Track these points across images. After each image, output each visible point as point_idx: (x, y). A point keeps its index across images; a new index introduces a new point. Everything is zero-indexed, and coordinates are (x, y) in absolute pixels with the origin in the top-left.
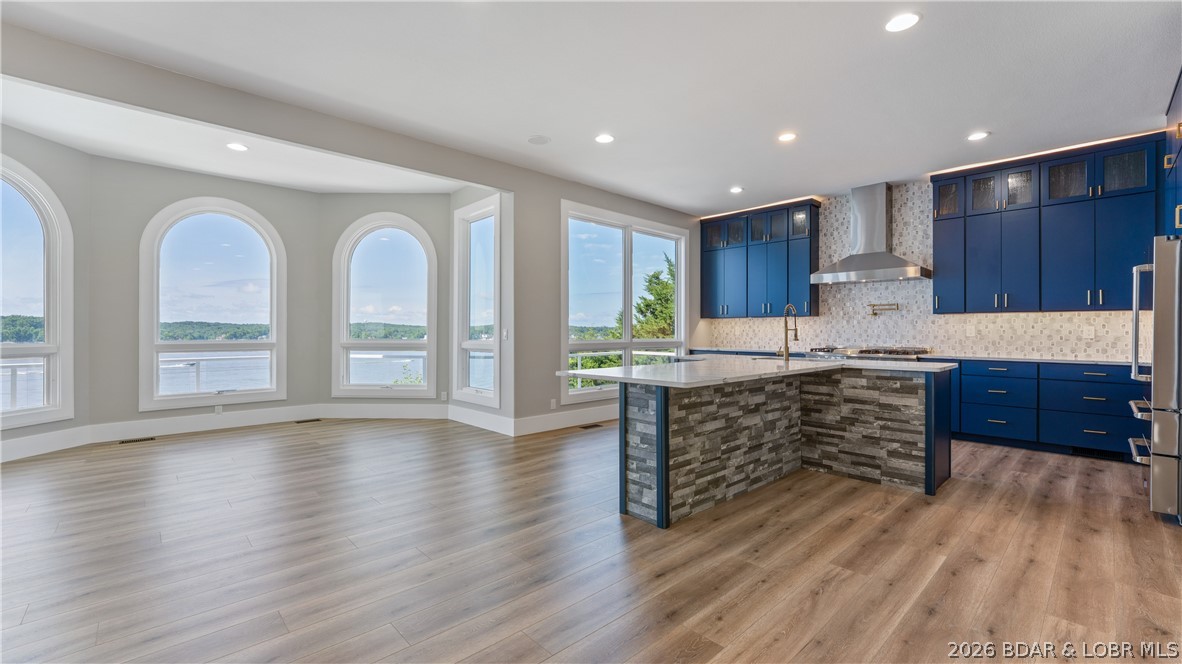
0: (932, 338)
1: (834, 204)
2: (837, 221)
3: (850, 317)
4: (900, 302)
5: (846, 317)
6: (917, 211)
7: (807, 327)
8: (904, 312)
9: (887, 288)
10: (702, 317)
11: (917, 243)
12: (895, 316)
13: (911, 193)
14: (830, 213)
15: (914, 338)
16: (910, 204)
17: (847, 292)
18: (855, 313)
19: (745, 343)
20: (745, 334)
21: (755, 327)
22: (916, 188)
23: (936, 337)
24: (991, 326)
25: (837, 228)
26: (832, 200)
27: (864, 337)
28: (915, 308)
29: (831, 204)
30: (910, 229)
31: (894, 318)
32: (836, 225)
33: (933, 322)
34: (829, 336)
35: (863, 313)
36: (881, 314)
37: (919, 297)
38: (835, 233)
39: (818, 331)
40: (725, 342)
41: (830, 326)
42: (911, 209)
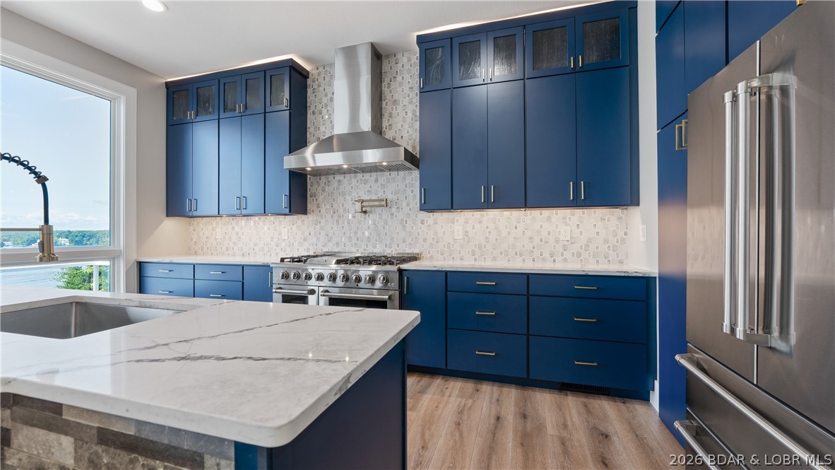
0: (421, 241)
1: (322, 76)
2: (326, 95)
3: (339, 216)
4: (390, 197)
5: (336, 217)
6: (406, 88)
7: (294, 227)
8: (394, 210)
9: (377, 180)
10: (168, 215)
11: (406, 126)
12: (385, 212)
13: (400, 65)
14: (319, 86)
15: (404, 242)
16: (399, 78)
17: (336, 185)
18: (344, 210)
19: (227, 249)
20: (227, 237)
22: (405, 59)
23: (425, 240)
24: (477, 226)
25: (326, 105)
26: (321, 69)
27: (354, 241)
28: (404, 204)
29: (319, 74)
30: (400, 108)
31: (384, 217)
33: (422, 222)
34: (318, 239)
36: (371, 212)
37: (409, 191)
38: (324, 111)
39: (307, 234)
40: (205, 248)
41: (318, 227)
42: (401, 84)
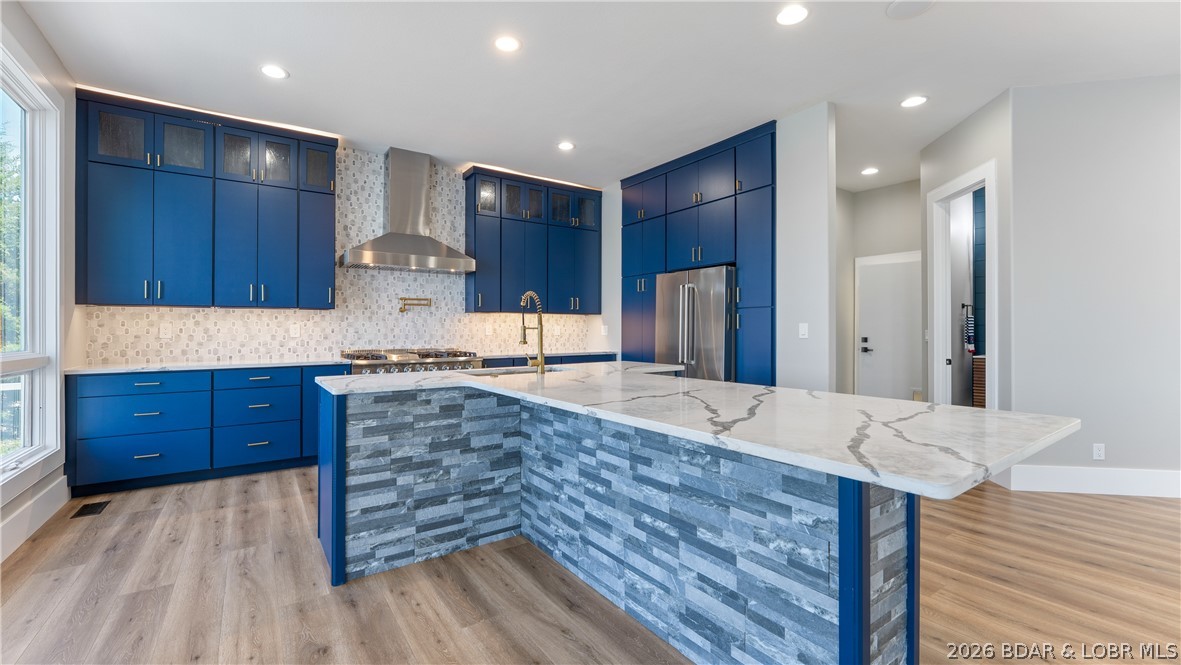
0: (458, 337)
1: (351, 159)
2: (356, 182)
3: (372, 313)
4: (429, 297)
5: (368, 313)
6: (446, 199)
7: (310, 324)
8: (433, 308)
9: (415, 280)
10: (76, 303)
11: (445, 234)
12: (424, 312)
13: (439, 176)
14: (347, 169)
15: (443, 338)
16: (439, 189)
17: (368, 279)
18: (379, 307)
19: (184, 352)
20: (184, 336)
21: (210, 325)
22: (445, 173)
23: (461, 337)
24: (503, 325)
25: (356, 193)
26: (350, 151)
27: (391, 338)
28: (443, 304)
29: (347, 156)
30: (439, 217)
31: (423, 315)
32: (354, 187)
33: (459, 321)
34: (345, 337)
35: (388, 308)
36: (409, 310)
37: (447, 292)
38: (353, 198)
39: (329, 331)
40: (131, 353)
41: (344, 324)
42: (440, 194)
